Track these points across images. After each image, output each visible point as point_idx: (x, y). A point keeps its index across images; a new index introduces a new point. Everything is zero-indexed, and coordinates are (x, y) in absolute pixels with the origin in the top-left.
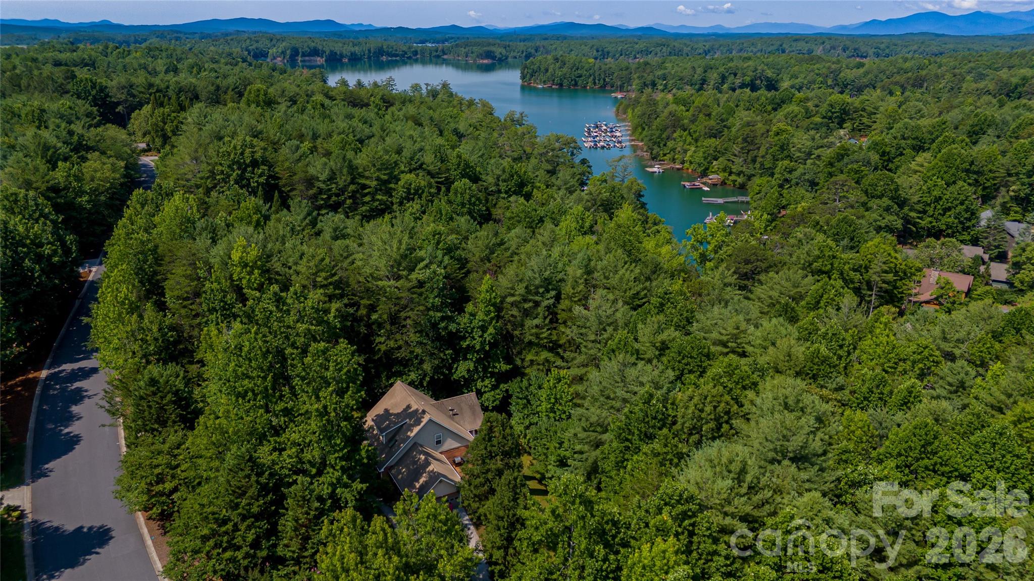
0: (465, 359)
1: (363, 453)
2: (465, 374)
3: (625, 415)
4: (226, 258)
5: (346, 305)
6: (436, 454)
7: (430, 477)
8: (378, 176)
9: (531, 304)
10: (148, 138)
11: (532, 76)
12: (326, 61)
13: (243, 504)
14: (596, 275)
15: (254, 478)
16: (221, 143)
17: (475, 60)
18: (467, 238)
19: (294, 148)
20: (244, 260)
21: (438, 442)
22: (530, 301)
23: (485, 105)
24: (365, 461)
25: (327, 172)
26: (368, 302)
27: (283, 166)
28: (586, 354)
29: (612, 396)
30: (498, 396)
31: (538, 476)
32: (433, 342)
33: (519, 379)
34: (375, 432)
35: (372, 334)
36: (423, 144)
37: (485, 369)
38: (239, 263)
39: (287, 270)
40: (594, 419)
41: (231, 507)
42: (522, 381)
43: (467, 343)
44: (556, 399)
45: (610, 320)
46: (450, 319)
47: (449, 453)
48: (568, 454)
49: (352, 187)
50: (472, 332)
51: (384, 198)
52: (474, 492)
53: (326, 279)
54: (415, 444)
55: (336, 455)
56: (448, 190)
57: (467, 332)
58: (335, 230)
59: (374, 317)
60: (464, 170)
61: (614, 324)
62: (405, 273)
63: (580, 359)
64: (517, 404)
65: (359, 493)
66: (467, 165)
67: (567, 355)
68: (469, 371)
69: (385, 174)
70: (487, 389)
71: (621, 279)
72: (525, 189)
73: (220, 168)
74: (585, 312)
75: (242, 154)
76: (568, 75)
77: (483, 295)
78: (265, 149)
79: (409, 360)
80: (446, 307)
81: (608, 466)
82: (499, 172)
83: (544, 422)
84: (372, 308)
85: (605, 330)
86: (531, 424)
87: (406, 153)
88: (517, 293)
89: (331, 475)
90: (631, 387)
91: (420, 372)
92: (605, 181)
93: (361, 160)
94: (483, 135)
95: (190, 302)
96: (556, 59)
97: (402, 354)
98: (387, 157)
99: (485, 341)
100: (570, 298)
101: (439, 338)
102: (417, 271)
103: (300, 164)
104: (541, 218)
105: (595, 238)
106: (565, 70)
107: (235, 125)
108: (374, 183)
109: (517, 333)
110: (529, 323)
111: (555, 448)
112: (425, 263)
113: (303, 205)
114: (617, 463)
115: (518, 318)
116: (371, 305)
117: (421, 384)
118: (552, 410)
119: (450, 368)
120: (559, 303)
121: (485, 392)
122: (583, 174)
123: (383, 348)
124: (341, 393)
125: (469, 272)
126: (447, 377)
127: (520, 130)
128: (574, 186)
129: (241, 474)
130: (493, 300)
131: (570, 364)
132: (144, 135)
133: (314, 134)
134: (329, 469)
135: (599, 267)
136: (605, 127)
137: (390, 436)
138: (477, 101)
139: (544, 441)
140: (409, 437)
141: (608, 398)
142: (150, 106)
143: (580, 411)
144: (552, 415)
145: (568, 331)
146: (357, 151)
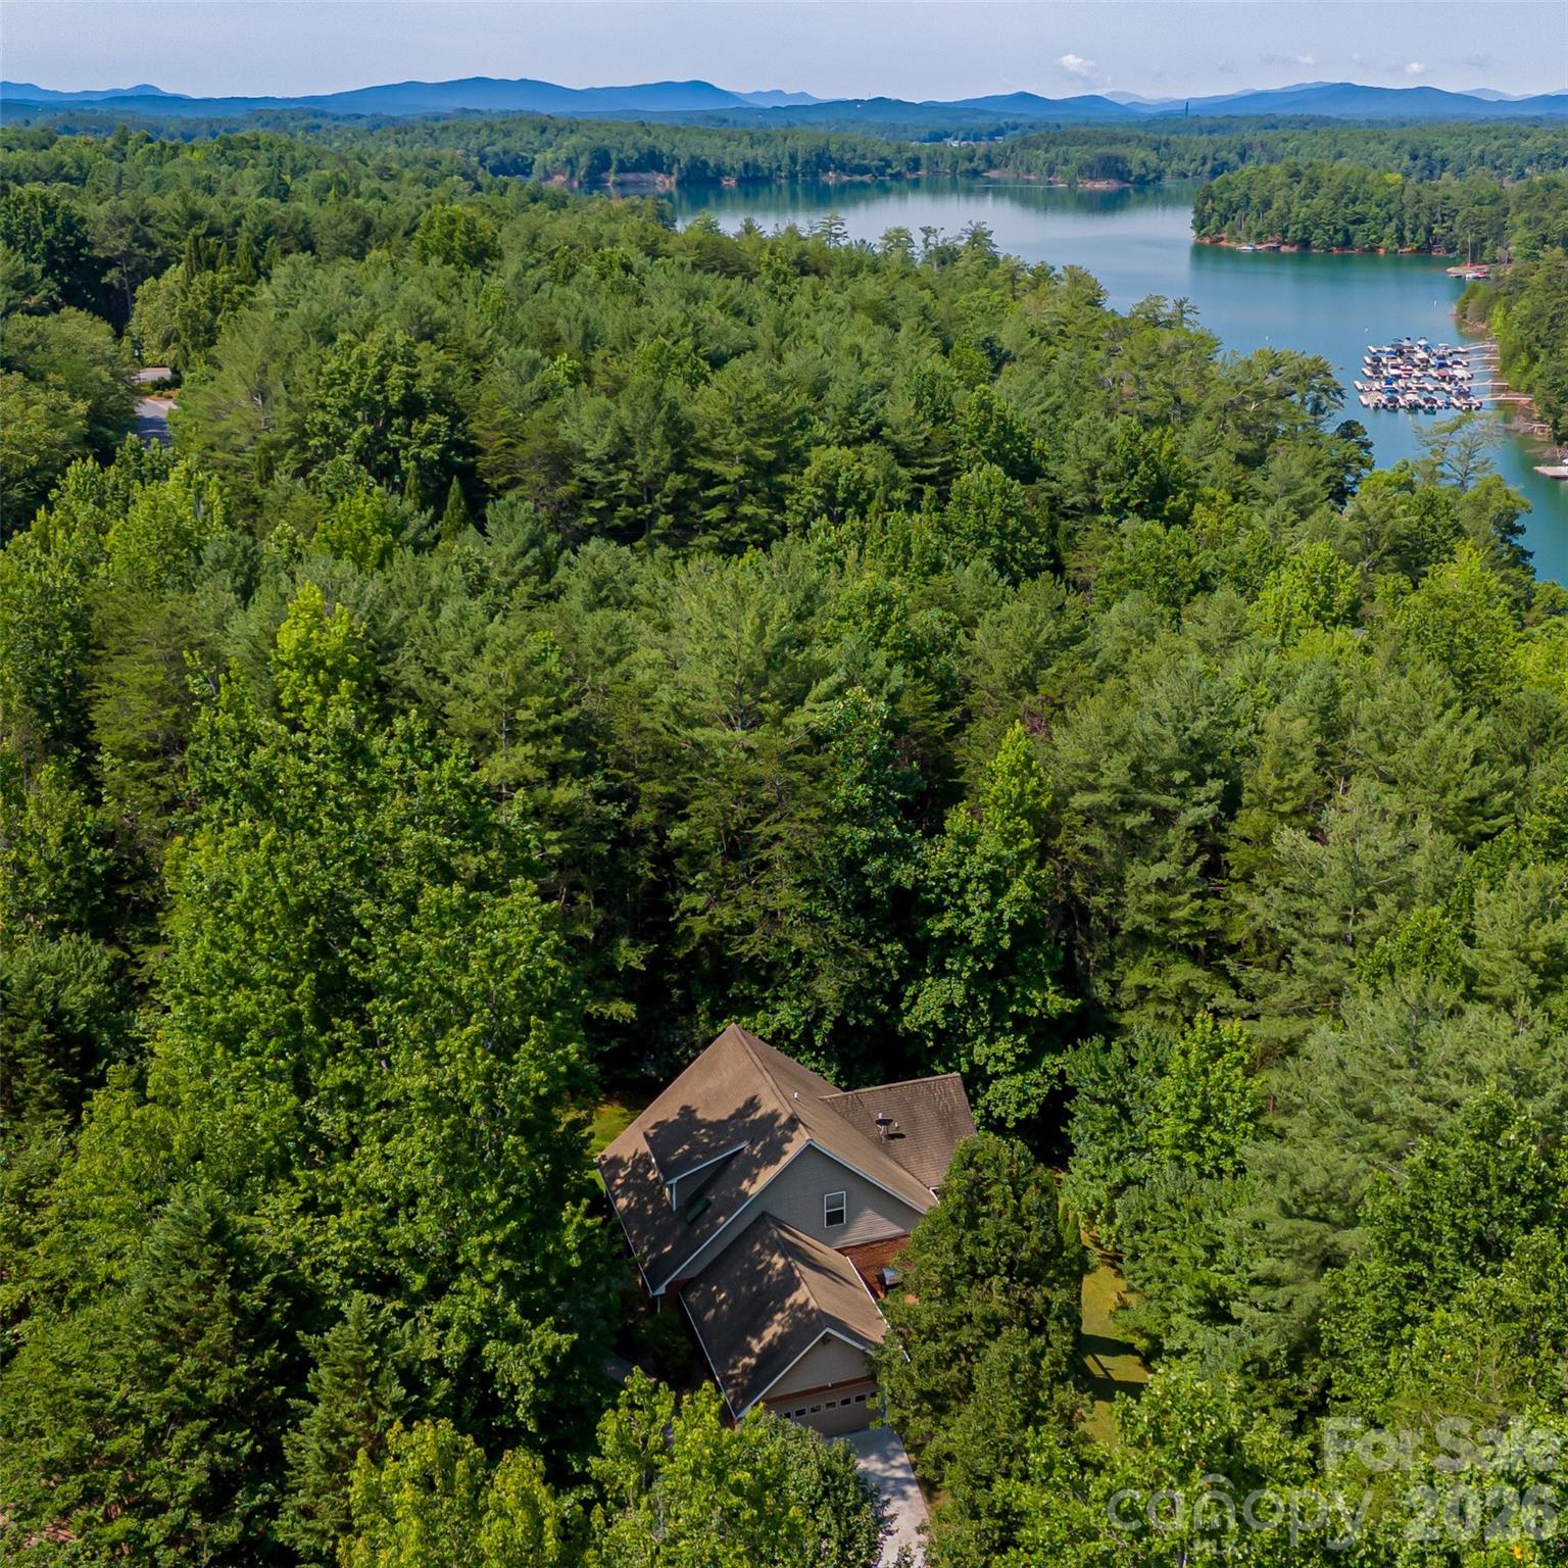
0: (941, 972)
1: (570, 1239)
2: (937, 1015)
3: (1413, 1171)
4: (264, 644)
5: (598, 796)
6: (827, 1254)
7: (797, 1324)
8: (748, 452)
9: (1145, 817)
10: (172, 353)
11: (1225, 219)
12: (679, 183)
13: (179, 1372)
14: (1354, 738)
15: (222, 1292)
16: (329, 350)
17: (1072, 183)
18: (972, 623)
19: (523, 369)
20: (313, 649)
21: (835, 1218)
22: (1143, 806)
23: (1077, 278)
24: (575, 1261)
25: (608, 437)
26: (663, 790)
27: (491, 416)
28: (1308, 975)
29: (1378, 1109)
30: (1033, 1091)
31: (1142, 1344)
32: (847, 915)
33: (1098, 1041)
34: (651, 1176)
35: (669, 881)
36: (888, 371)
37: (998, 1007)
38: (298, 658)
39: (435, 685)
40: (1314, 1179)
41: (148, 1379)
42: (1107, 1049)
43: (947, 924)
44: (1206, 1109)
45: (1389, 876)
46: (900, 850)
47: (868, 1255)
48: (1231, 1283)
49: (675, 481)
50: (963, 891)
51: (763, 512)
52: (919, 1383)
53: (543, 715)
54: (763, 1216)
55: (486, 1238)
56: (943, 497)
57: (946, 890)
58: (597, 586)
59: (678, 832)
60: (997, 445)
61: (1404, 892)
62: (771, 708)
63: (1292, 989)
64: (1091, 1117)
65: (549, 1361)
66: (1007, 431)
67: (1251, 976)
68: (949, 1008)
69: (768, 447)
70: (1001, 1068)
71: (1433, 750)
72: (1170, 503)
73: (320, 417)
74: (1310, 847)
75: (381, 378)
76: (1325, 217)
77: (999, 782)
78: (448, 371)
79: (772, 967)
80: (890, 812)
81: (1353, 1335)
82: (1094, 452)
83: (1165, 1179)
84: (674, 807)
85: (1373, 906)
86: (1128, 1181)
87: (837, 395)
88: (1105, 781)
89: (469, 1299)
90: (1438, 1085)
91: (807, 1004)
92: (1409, 486)
93: (706, 405)
94: (1063, 356)
95: (155, 764)
96: (1296, 175)
97: (751, 947)
98: (776, 398)
99: (999, 920)
100: (1266, 802)
101: (865, 905)
102: (808, 704)
103: (537, 414)
104: (1204, 577)
105: (1361, 635)
106: (1318, 202)
107: (375, 304)
108: (738, 470)
109: (1099, 901)
110: (1141, 873)
111: (1195, 1260)
112: (833, 680)
113: (520, 516)
114: (1381, 1328)
115: (1108, 859)
116: (670, 797)
117: (808, 1036)
118: (1193, 1142)
119: (894, 997)
120: (1232, 817)
121: (997, 1076)
122: (1343, 465)
123: (700, 926)
124: (505, 1046)
125: (968, 715)
126: (886, 1025)
127: (1167, 339)
128: (1314, 496)
129: (188, 1277)
130: (1030, 801)
131: (1259, 1005)
132: (166, 343)
133: (587, 336)
134: (465, 1282)
135: (1363, 717)
136: (1422, 355)
137: (692, 1189)
138: (1059, 271)
139: (1163, 1237)
140: (744, 1195)
141: (1364, 1114)
142: (182, 267)
143: (1271, 1149)
144: (1190, 1157)
145: (1255, 904)
146: (695, 380)
